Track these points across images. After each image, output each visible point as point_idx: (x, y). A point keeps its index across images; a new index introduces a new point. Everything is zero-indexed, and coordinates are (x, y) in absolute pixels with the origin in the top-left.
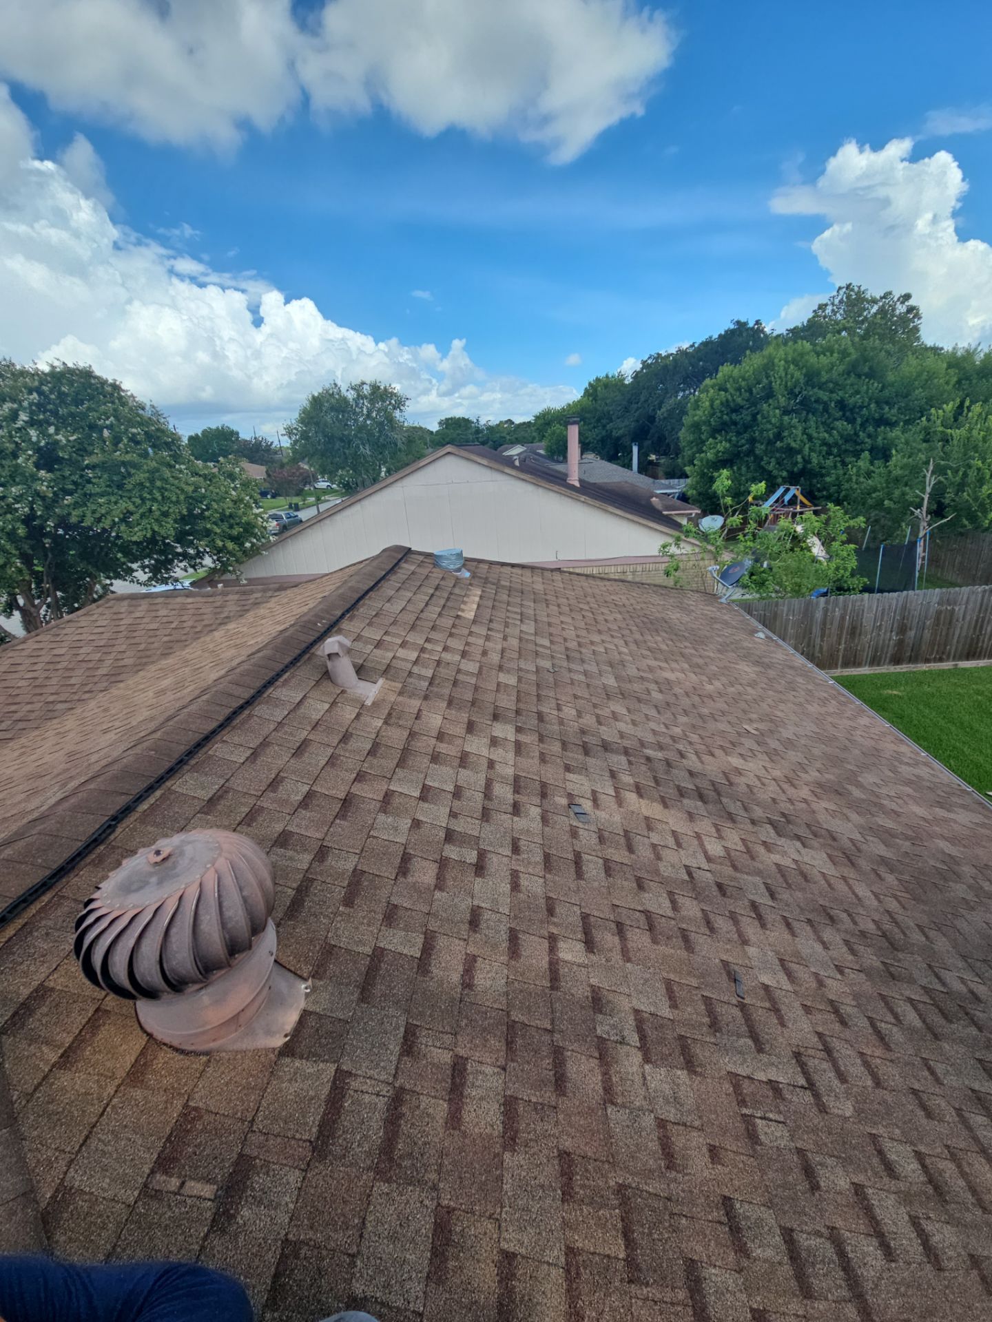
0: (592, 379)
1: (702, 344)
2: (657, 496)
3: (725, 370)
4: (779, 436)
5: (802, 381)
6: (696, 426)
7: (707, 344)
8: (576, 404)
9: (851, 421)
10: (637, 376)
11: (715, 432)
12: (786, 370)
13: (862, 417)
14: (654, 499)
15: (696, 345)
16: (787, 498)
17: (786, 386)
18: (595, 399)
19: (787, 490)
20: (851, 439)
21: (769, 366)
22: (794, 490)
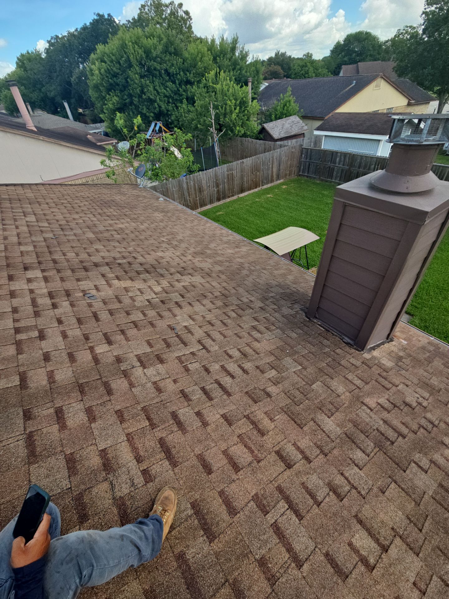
0: (18, 55)
1: (81, 28)
2: (90, 134)
3: (100, 48)
4: (142, 92)
5: (144, 56)
6: (96, 87)
7: (85, 28)
8: (13, 73)
9: (174, 82)
10: (47, 51)
11: (109, 90)
12: (134, 48)
13: (178, 80)
14: (89, 136)
15: (79, 30)
16: (157, 128)
17: (137, 59)
18: (25, 70)
19: (156, 124)
20: (177, 93)
21: (123, 46)
22: (159, 124)
